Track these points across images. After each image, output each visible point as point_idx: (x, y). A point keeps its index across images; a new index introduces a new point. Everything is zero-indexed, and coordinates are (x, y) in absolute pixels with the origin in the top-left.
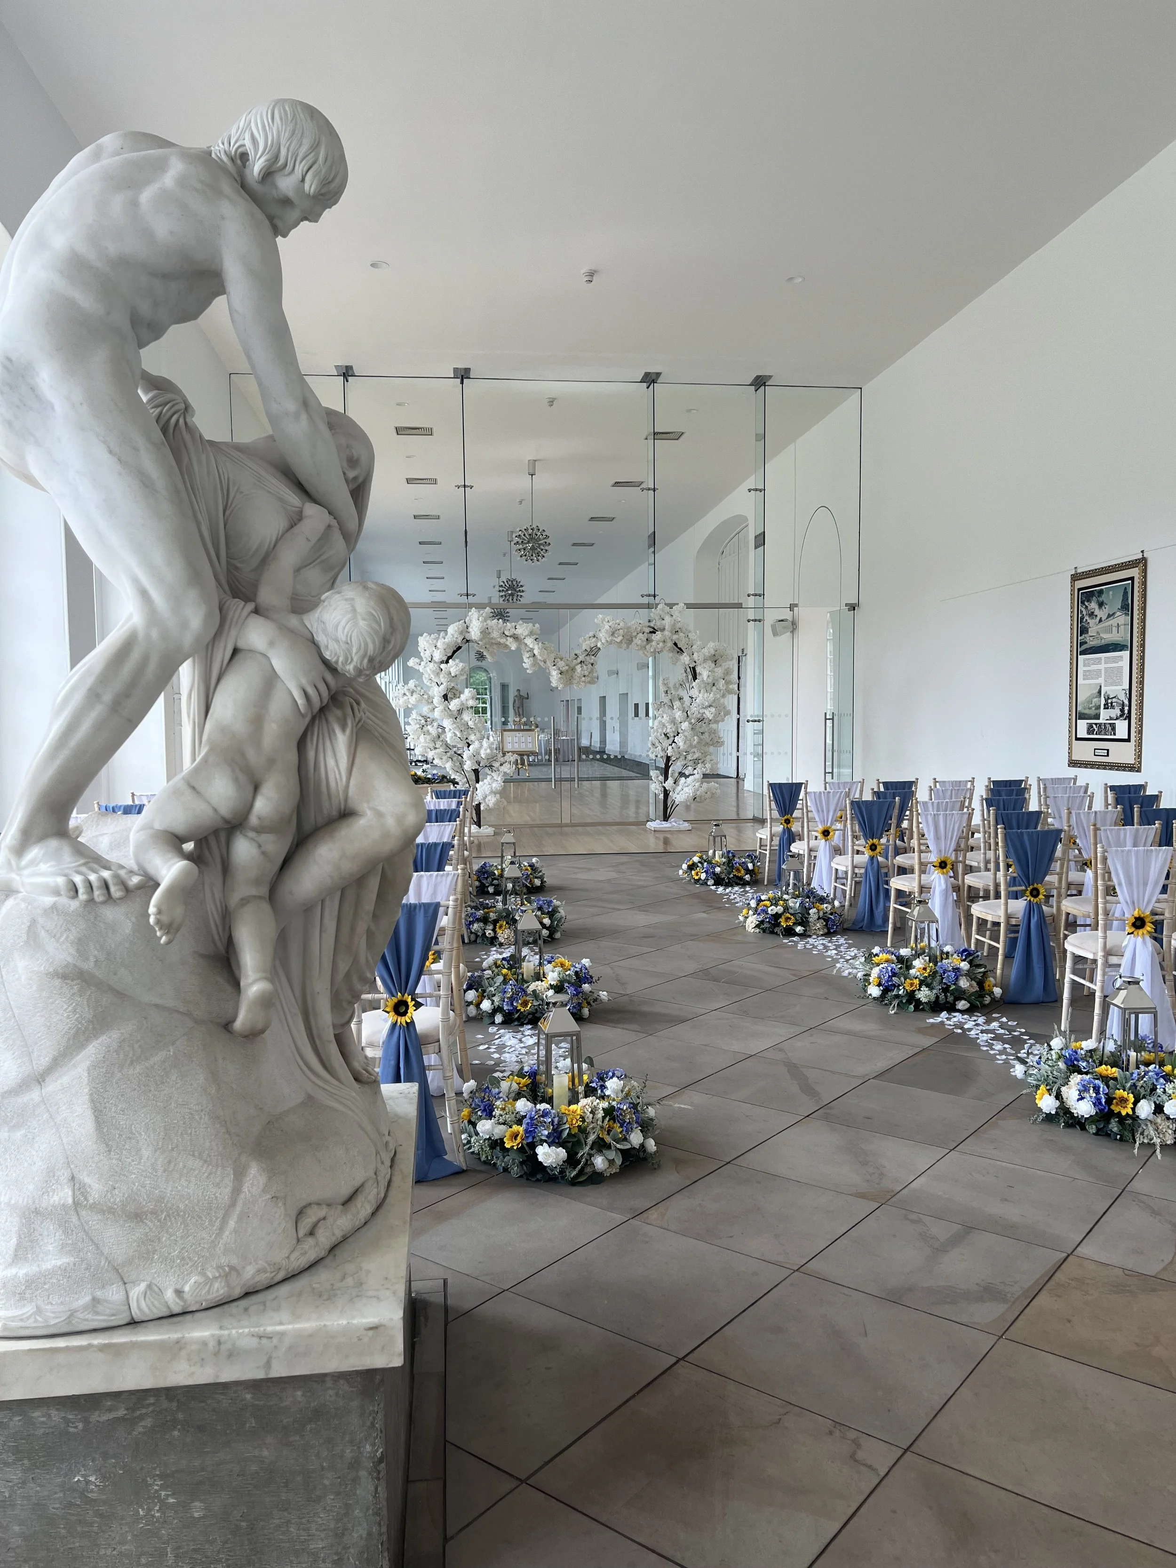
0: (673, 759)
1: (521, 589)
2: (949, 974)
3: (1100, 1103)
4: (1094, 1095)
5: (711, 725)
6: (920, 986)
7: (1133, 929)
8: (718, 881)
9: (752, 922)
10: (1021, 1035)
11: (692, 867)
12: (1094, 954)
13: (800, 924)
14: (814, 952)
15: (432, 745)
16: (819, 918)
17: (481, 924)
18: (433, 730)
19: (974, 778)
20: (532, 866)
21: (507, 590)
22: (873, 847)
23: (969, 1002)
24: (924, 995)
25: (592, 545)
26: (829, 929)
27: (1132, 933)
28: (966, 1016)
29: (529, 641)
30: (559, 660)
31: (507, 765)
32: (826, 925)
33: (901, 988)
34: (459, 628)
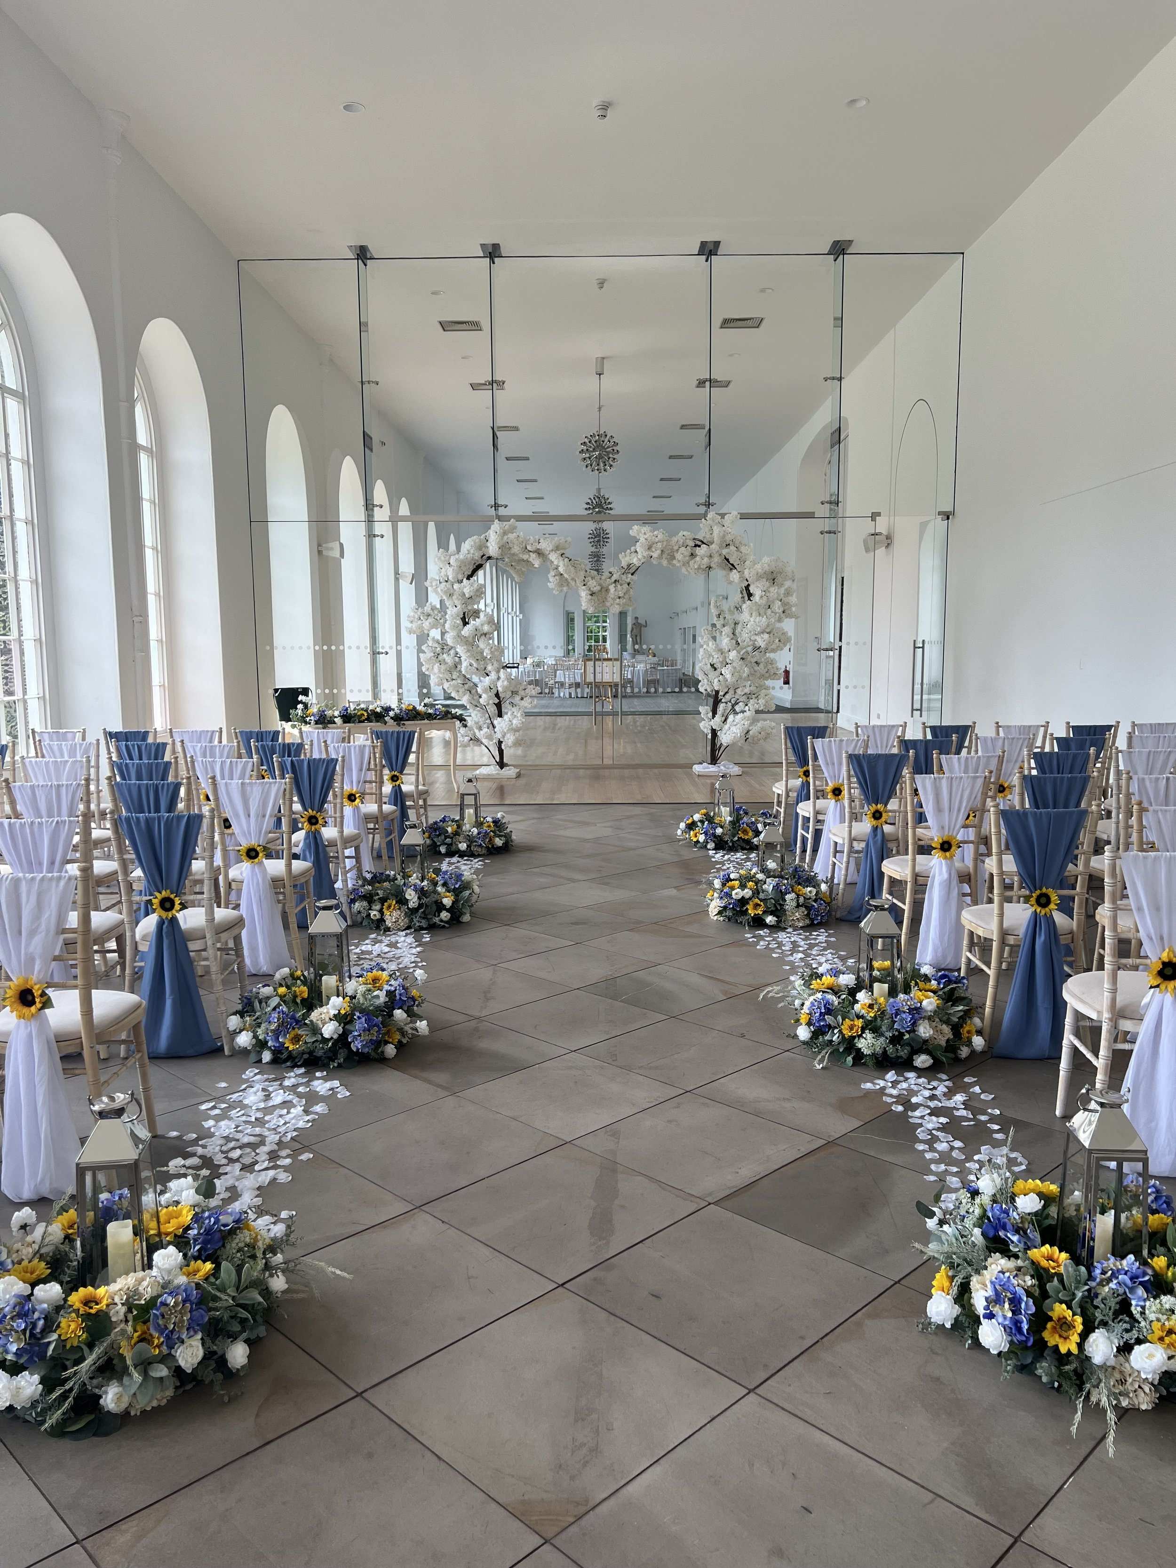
0: (721, 693)
1: (609, 506)
2: (904, 1016)
3: (1019, 1330)
4: (1010, 1314)
5: (768, 655)
6: (863, 1029)
7: (1159, 981)
8: (720, 844)
9: (715, 906)
10: (990, 1121)
11: (691, 826)
12: (1098, 1012)
13: (772, 913)
14: (774, 955)
15: (448, 676)
16: (798, 906)
17: (365, 904)
18: (448, 659)
19: (1048, 723)
20: (496, 822)
21: (594, 508)
22: (877, 815)
23: (933, 1058)
24: (867, 1043)
25: (691, 457)
26: (812, 920)
27: (1158, 986)
28: (922, 1080)
29: (554, 557)
30: (590, 578)
31: (527, 700)
32: (808, 915)
33: (836, 1031)
34: (475, 543)
